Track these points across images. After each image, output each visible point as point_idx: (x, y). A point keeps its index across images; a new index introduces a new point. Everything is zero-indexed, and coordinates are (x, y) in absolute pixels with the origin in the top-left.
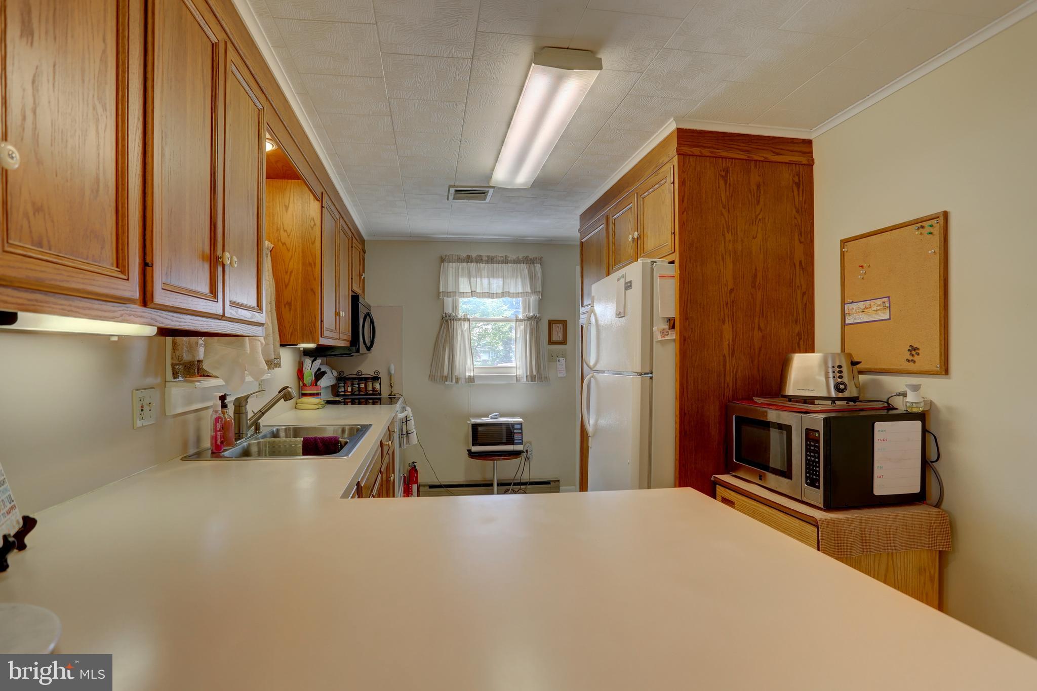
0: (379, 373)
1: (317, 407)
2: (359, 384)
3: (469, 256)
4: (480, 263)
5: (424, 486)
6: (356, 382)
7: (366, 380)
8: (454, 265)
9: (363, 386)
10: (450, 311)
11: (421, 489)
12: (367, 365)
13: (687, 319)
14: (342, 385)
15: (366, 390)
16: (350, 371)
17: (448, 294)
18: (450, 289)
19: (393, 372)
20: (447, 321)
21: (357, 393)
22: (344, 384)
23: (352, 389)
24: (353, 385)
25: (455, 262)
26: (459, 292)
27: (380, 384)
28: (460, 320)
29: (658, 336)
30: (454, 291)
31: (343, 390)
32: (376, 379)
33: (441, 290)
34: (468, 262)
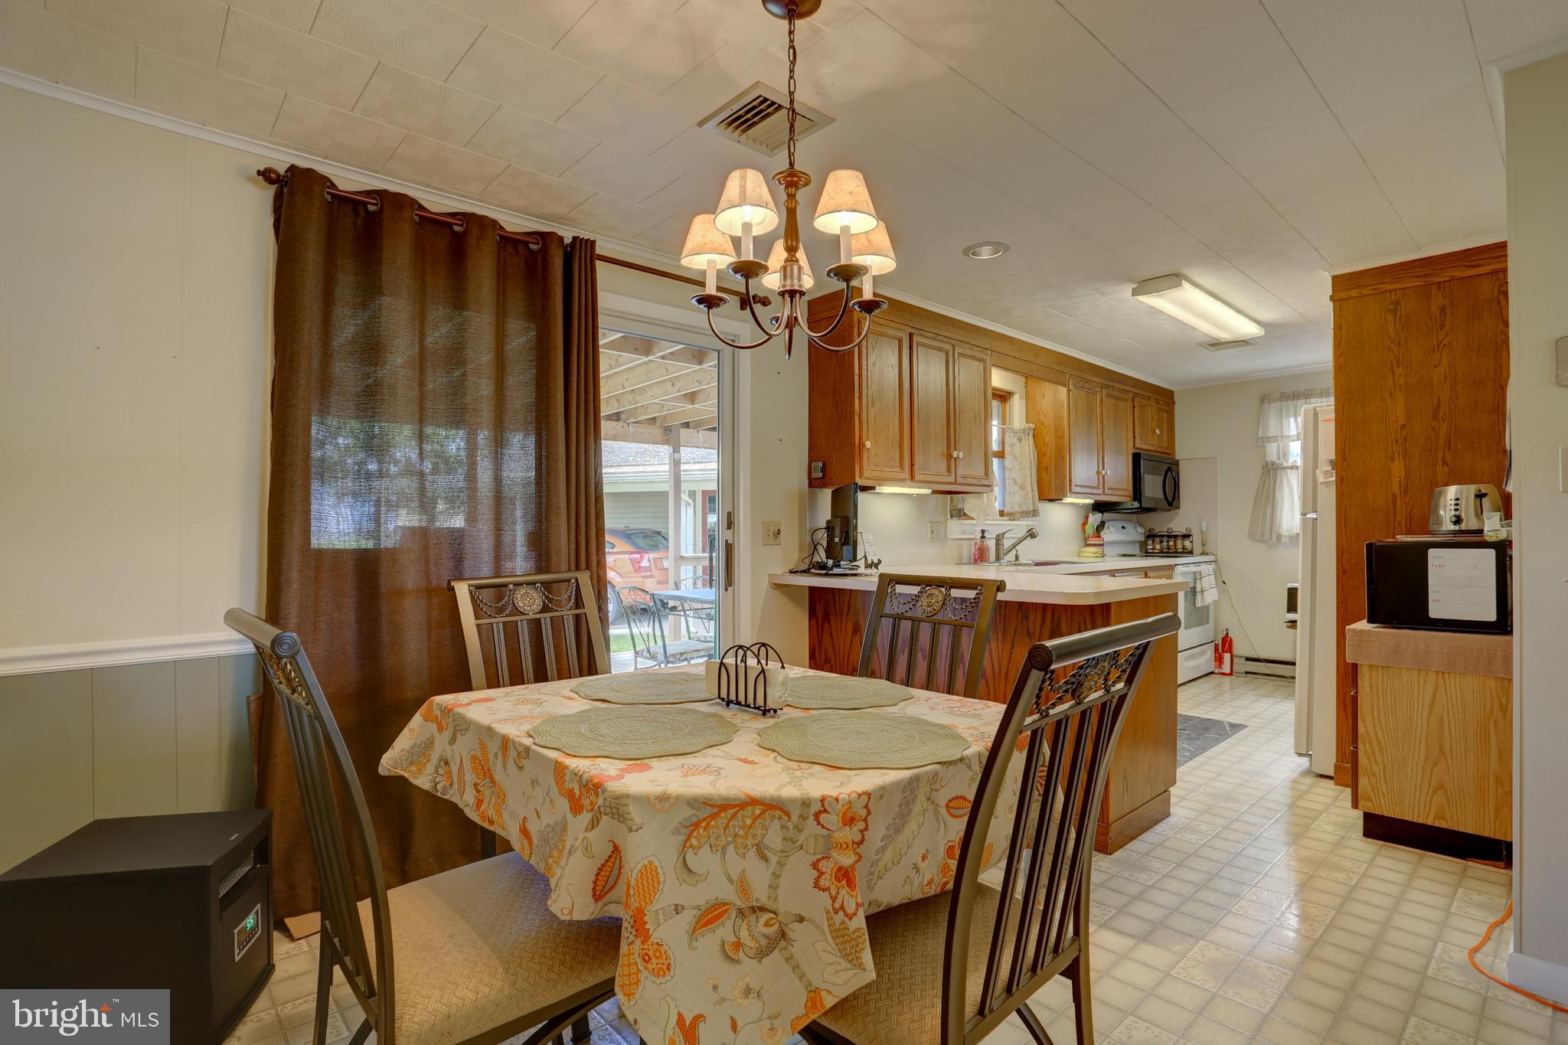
0: (1190, 531)
1: (1095, 555)
2: (1168, 542)
3: (1294, 392)
4: (1310, 398)
5: (1240, 657)
6: (1165, 539)
7: (1176, 537)
8: (1275, 405)
9: (1171, 543)
10: (1274, 459)
11: (1235, 660)
12: (1177, 523)
13: (1344, 459)
14: (1150, 542)
15: (1175, 548)
16: (1161, 528)
17: (1269, 439)
18: (1272, 433)
19: (1204, 529)
20: (1268, 470)
21: (1165, 550)
22: (1153, 541)
23: (1161, 546)
24: (1161, 542)
25: (1277, 401)
26: (1282, 437)
27: (1192, 542)
28: (1285, 468)
29: (1321, 478)
30: (1275, 435)
31: (1151, 547)
32: (1186, 536)
33: (1260, 436)
34: (1293, 400)
